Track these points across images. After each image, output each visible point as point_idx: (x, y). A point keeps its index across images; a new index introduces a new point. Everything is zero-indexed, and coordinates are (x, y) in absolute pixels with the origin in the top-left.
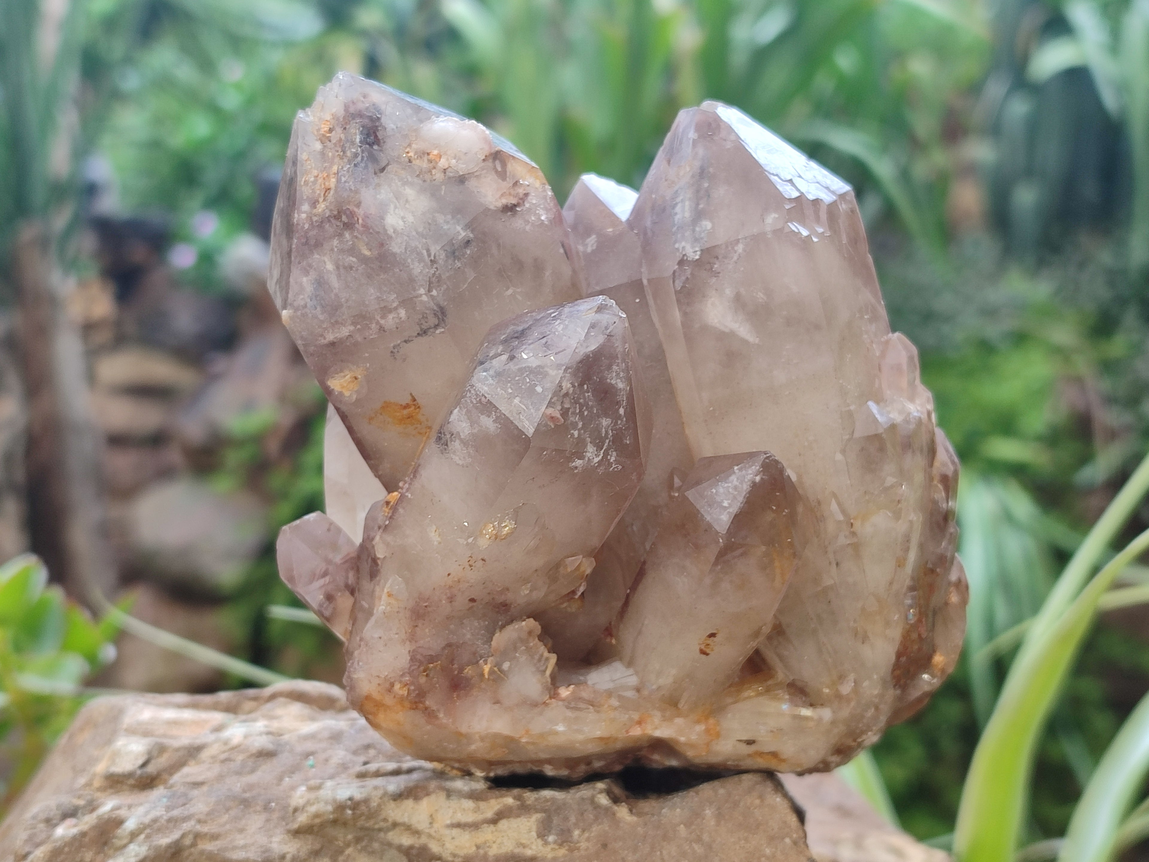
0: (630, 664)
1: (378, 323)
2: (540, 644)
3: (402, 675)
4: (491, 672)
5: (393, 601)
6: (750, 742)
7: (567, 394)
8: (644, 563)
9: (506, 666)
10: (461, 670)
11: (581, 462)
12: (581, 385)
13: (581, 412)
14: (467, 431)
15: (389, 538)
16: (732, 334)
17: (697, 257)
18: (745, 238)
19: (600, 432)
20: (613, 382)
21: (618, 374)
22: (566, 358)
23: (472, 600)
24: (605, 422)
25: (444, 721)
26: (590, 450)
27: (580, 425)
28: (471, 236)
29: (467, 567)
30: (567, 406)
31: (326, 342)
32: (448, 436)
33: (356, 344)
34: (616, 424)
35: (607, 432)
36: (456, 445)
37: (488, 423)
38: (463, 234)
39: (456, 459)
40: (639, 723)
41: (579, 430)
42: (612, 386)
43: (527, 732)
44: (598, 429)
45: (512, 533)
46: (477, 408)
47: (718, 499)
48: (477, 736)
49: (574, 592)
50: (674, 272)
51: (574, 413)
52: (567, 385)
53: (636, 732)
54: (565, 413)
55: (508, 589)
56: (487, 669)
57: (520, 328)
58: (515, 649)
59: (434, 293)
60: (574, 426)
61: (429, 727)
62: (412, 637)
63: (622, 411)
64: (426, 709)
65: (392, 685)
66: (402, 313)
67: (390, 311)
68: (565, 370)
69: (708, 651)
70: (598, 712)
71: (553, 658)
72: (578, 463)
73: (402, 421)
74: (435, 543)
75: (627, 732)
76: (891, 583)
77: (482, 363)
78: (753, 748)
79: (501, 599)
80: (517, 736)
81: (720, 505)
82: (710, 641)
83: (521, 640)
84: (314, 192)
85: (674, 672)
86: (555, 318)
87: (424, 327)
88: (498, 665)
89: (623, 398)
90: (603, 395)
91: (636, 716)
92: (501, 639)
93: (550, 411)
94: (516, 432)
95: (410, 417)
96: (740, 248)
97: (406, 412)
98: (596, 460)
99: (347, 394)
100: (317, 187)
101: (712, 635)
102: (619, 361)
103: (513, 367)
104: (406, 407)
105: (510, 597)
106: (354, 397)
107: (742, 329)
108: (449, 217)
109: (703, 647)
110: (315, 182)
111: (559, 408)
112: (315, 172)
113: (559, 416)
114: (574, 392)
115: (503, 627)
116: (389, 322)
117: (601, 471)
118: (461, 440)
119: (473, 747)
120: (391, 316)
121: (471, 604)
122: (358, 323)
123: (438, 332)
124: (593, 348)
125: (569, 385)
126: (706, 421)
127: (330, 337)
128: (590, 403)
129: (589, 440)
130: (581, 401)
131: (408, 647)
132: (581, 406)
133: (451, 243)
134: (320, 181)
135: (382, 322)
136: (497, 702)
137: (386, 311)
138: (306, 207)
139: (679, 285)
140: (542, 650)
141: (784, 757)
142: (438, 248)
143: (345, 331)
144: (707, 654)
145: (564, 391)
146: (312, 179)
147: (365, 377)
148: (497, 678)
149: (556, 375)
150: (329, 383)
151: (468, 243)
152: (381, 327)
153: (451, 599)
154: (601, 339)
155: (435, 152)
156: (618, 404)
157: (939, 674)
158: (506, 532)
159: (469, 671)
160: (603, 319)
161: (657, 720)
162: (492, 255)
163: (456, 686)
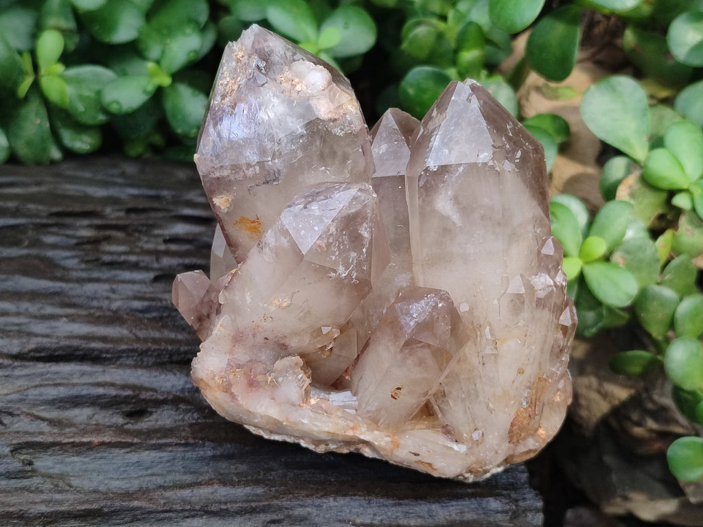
0: (355, 394)
1: (244, 172)
2: (301, 371)
3: (221, 372)
4: (272, 381)
5: (222, 329)
6: (416, 455)
7: (332, 235)
8: (370, 339)
9: (280, 379)
10: (255, 376)
11: (334, 274)
12: (342, 231)
13: (339, 246)
14: (273, 244)
15: (226, 294)
16: (448, 218)
17: (436, 170)
18: (466, 164)
19: (348, 259)
20: (362, 233)
21: (366, 229)
22: (334, 214)
23: (266, 339)
24: (353, 254)
25: (241, 402)
26: (341, 269)
27: (337, 253)
28: (305, 132)
29: (263, 320)
30: (331, 241)
31: (215, 176)
32: (264, 244)
33: (230, 181)
34: (359, 257)
35: (353, 261)
36: (267, 250)
37: (284, 242)
38: (300, 130)
39: (265, 257)
40: (353, 428)
41: (336, 256)
42: (360, 235)
43: (287, 419)
44: (347, 258)
45: (289, 306)
46: (280, 232)
47: (411, 312)
48: (259, 415)
49: (325, 346)
50: (421, 176)
51: (334, 246)
52: (333, 229)
53: (350, 433)
54: (328, 245)
55: (286, 337)
56: (270, 379)
57: (318, 191)
58: (287, 372)
59: (276, 161)
60: (333, 253)
61: (232, 404)
62: (231, 352)
63: (364, 250)
64: (232, 393)
65: (215, 376)
66: (257, 168)
67: (251, 167)
68: (333, 221)
69: (396, 397)
70: (329, 417)
71: (308, 381)
72: (332, 275)
73: (250, 229)
74: (248, 302)
75: (345, 432)
76: (513, 382)
77: (289, 206)
78: (417, 458)
79: (282, 341)
80: (281, 420)
81: (411, 316)
82: (397, 391)
83: (291, 367)
84: (225, 90)
86: (336, 190)
87: (268, 179)
88: (276, 378)
89: (366, 242)
90: (354, 239)
91: (351, 424)
92: (280, 364)
93: (319, 242)
94: (298, 250)
95: (255, 228)
96: (461, 169)
97: (253, 225)
98: (344, 275)
99: (222, 208)
100: (228, 87)
101: (399, 389)
102: (368, 221)
103: (305, 212)
104: (253, 222)
105: (287, 342)
106: (227, 209)
107: (455, 216)
108: (295, 119)
109: (393, 394)
110: (226, 85)
111: (326, 241)
112: (228, 79)
113: (324, 246)
114: (336, 234)
115: (282, 357)
116: (250, 172)
117: (346, 282)
118: (270, 248)
119: (256, 421)
120: (251, 169)
121: (266, 341)
122: (233, 170)
123: (274, 183)
124: (353, 211)
125: (334, 230)
126: (423, 265)
127: (218, 174)
128: (346, 242)
129: (341, 263)
130: (341, 240)
131: (228, 357)
132: (339, 243)
133: (291, 134)
134: (230, 85)
135: (246, 172)
136: (273, 399)
137: (249, 166)
138: (219, 98)
139: (422, 183)
140: (302, 375)
141: (435, 467)
142: (283, 135)
143: (226, 173)
144: (396, 399)
145: (330, 232)
146: (226, 83)
147: (233, 200)
148: (275, 385)
149: (328, 221)
150: (214, 200)
151: (302, 136)
152: (245, 175)
153: (254, 335)
154: (359, 207)
155: (297, 80)
156: (363, 246)
157: (541, 441)
158: (285, 304)
159: (260, 378)
160: (363, 196)
161: (364, 429)
162: (316, 146)
163: (252, 384)
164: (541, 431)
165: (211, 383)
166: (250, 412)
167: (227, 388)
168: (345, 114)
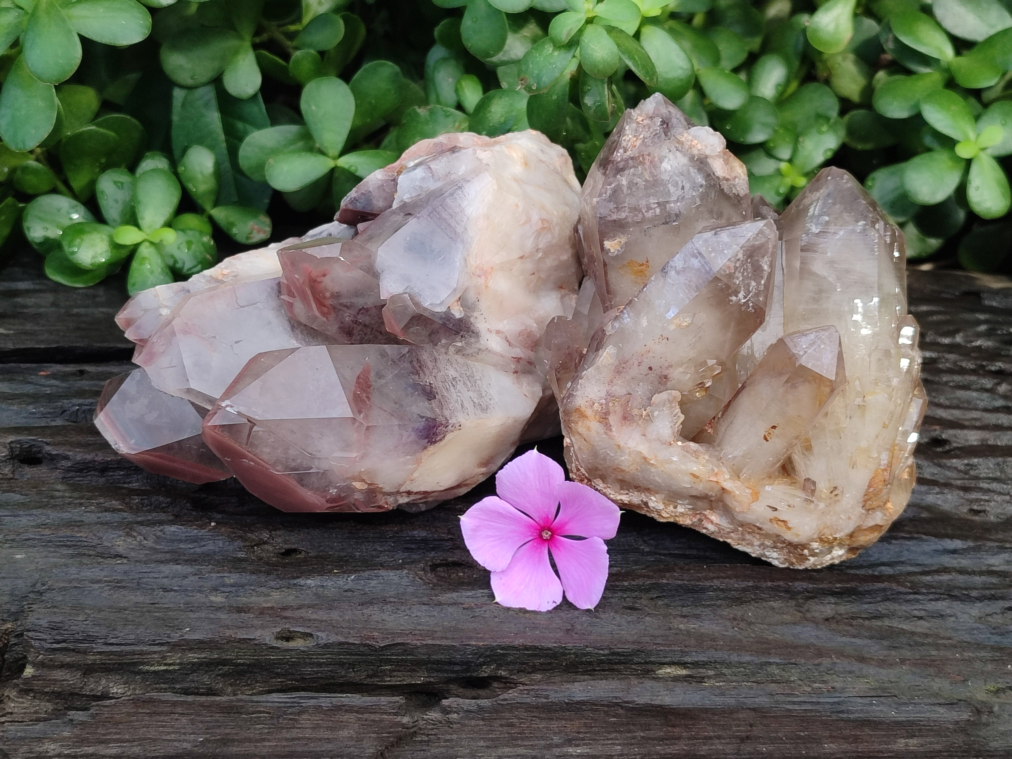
1: (643, 214)
2: (678, 407)
4: (647, 415)
6: (774, 509)
7: (739, 260)
9: (656, 413)
10: (631, 409)
12: (747, 259)
13: (743, 273)
14: (681, 266)
15: (615, 325)
18: (845, 229)
19: (749, 287)
20: (763, 265)
21: (766, 262)
22: (742, 241)
23: (650, 368)
24: (753, 283)
25: (614, 434)
26: (742, 295)
27: (741, 279)
28: (704, 183)
29: (657, 343)
30: (738, 265)
31: (611, 219)
32: (669, 269)
33: (627, 223)
34: (758, 287)
35: (752, 289)
36: (672, 273)
37: (695, 262)
39: (669, 281)
40: (717, 475)
41: (740, 281)
42: (762, 267)
43: (655, 457)
44: (749, 285)
45: (689, 326)
46: (690, 254)
48: (627, 451)
49: (704, 384)
50: (802, 237)
51: (740, 272)
52: (740, 256)
53: (714, 479)
54: (736, 268)
55: (671, 368)
56: (645, 412)
58: (664, 406)
59: (679, 204)
60: (738, 278)
61: (604, 436)
62: (610, 383)
63: (763, 282)
64: (607, 424)
65: (593, 403)
66: (658, 211)
67: (651, 209)
68: (741, 248)
69: (768, 438)
70: (697, 459)
71: (682, 417)
72: (734, 298)
73: (636, 272)
75: (709, 477)
76: (877, 437)
78: (775, 514)
79: (665, 372)
80: (649, 458)
82: (771, 431)
83: (669, 401)
84: (627, 145)
85: (745, 448)
87: (668, 220)
88: (652, 412)
89: (765, 275)
90: (756, 269)
91: (716, 470)
92: (658, 398)
93: (729, 264)
95: (641, 271)
96: (841, 233)
97: (639, 268)
98: (743, 301)
99: (612, 251)
101: (774, 427)
102: (769, 255)
103: (714, 239)
104: (642, 265)
105: (671, 372)
106: (616, 253)
108: (696, 171)
109: (766, 434)
110: (629, 141)
111: (734, 264)
112: (630, 136)
113: (732, 268)
114: (742, 261)
115: (660, 392)
116: (650, 214)
117: (743, 308)
118: (677, 271)
119: (623, 458)
120: (651, 211)
121: (650, 371)
122: (632, 212)
123: (674, 224)
124: (758, 242)
127: (615, 217)
128: (749, 270)
129: (742, 288)
130: (745, 267)
131: (607, 387)
132: (744, 269)
134: (632, 141)
135: (645, 214)
136: (644, 435)
137: (649, 208)
138: (621, 151)
140: (678, 410)
141: (790, 525)
142: (687, 182)
143: (623, 215)
144: (767, 440)
145: (738, 257)
146: (628, 139)
147: (626, 243)
148: (649, 419)
149: (736, 248)
150: (605, 242)
151: (701, 186)
152: (644, 216)
153: (640, 364)
154: (764, 240)
155: (696, 141)
156: (762, 278)
157: (888, 515)
158: (685, 324)
159: (635, 412)
160: (767, 232)
161: (727, 476)
162: (711, 198)
163: (626, 418)
164: (889, 505)
165: (589, 412)
166: (619, 446)
167: (604, 417)
168: (735, 177)
